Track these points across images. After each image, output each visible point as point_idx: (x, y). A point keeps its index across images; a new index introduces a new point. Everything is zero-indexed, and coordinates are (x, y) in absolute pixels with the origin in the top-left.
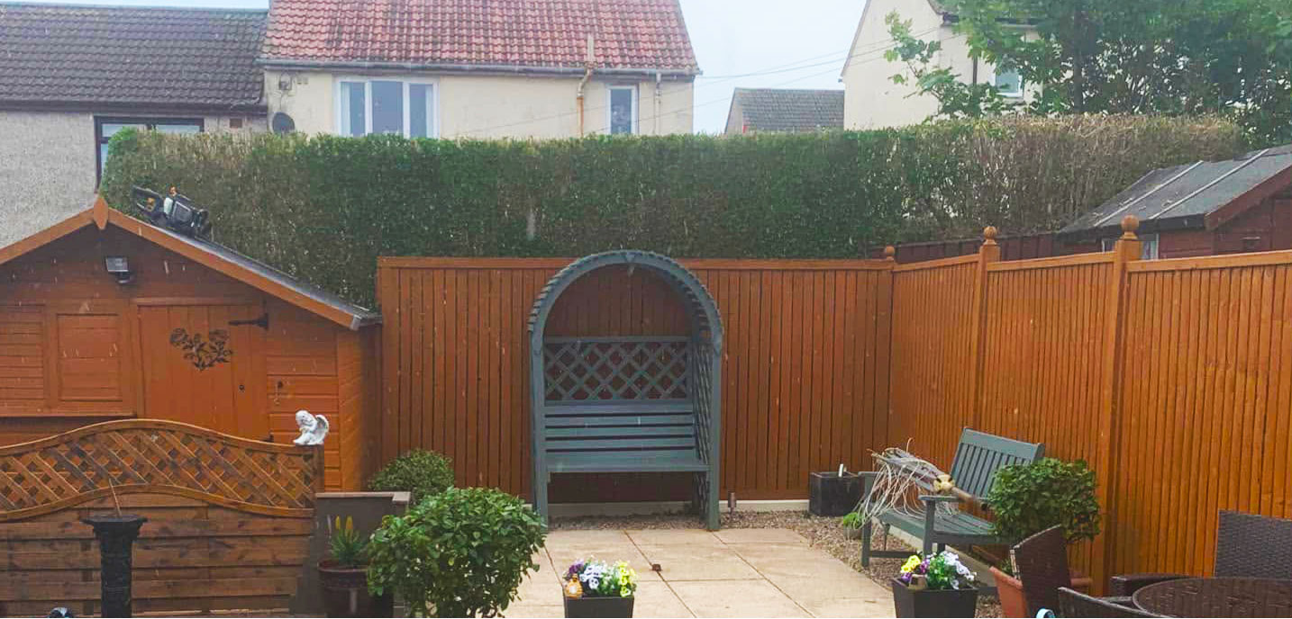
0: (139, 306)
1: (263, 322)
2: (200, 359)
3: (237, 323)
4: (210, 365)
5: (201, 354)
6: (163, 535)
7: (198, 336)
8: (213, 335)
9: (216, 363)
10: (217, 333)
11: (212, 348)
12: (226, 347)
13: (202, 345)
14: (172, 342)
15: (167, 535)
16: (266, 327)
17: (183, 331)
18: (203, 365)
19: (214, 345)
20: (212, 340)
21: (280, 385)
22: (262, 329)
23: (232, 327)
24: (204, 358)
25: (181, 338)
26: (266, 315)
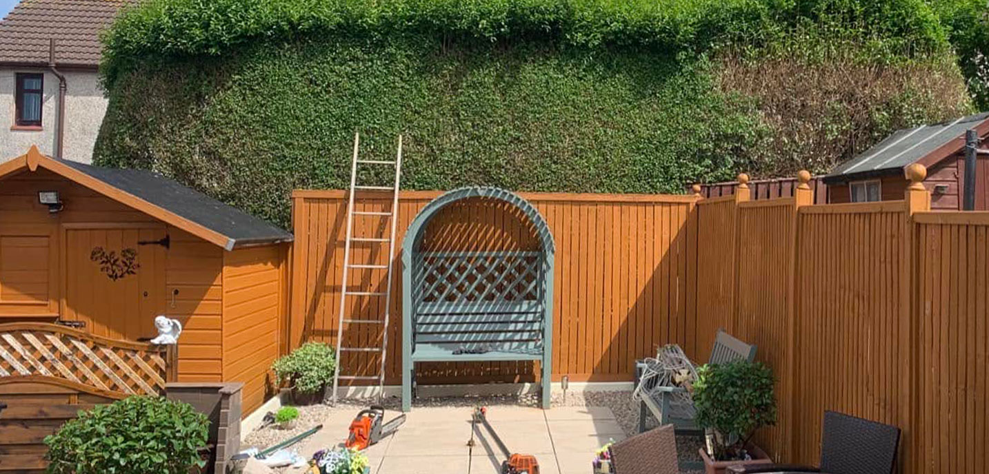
0: (67, 230)
1: (165, 242)
2: (114, 272)
3: (144, 243)
4: (121, 276)
5: (114, 267)
6: (39, 417)
7: (113, 253)
8: (125, 252)
9: (126, 275)
10: (128, 251)
11: (124, 262)
12: (135, 262)
13: (117, 260)
14: (92, 258)
15: (43, 417)
16: (168, 247)
17: (102, 249)
18: (116, 276)
19: (125, 260)
20: (124, 256)
21: (176, 292)
22: (164, 248)
23: (141, 246)
24: (117, 271)
25: (99, 255)
26: (168, 237)
